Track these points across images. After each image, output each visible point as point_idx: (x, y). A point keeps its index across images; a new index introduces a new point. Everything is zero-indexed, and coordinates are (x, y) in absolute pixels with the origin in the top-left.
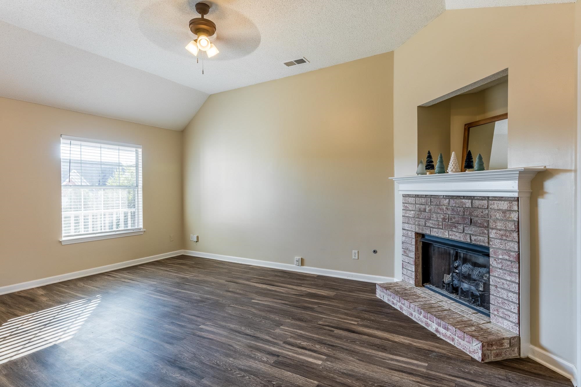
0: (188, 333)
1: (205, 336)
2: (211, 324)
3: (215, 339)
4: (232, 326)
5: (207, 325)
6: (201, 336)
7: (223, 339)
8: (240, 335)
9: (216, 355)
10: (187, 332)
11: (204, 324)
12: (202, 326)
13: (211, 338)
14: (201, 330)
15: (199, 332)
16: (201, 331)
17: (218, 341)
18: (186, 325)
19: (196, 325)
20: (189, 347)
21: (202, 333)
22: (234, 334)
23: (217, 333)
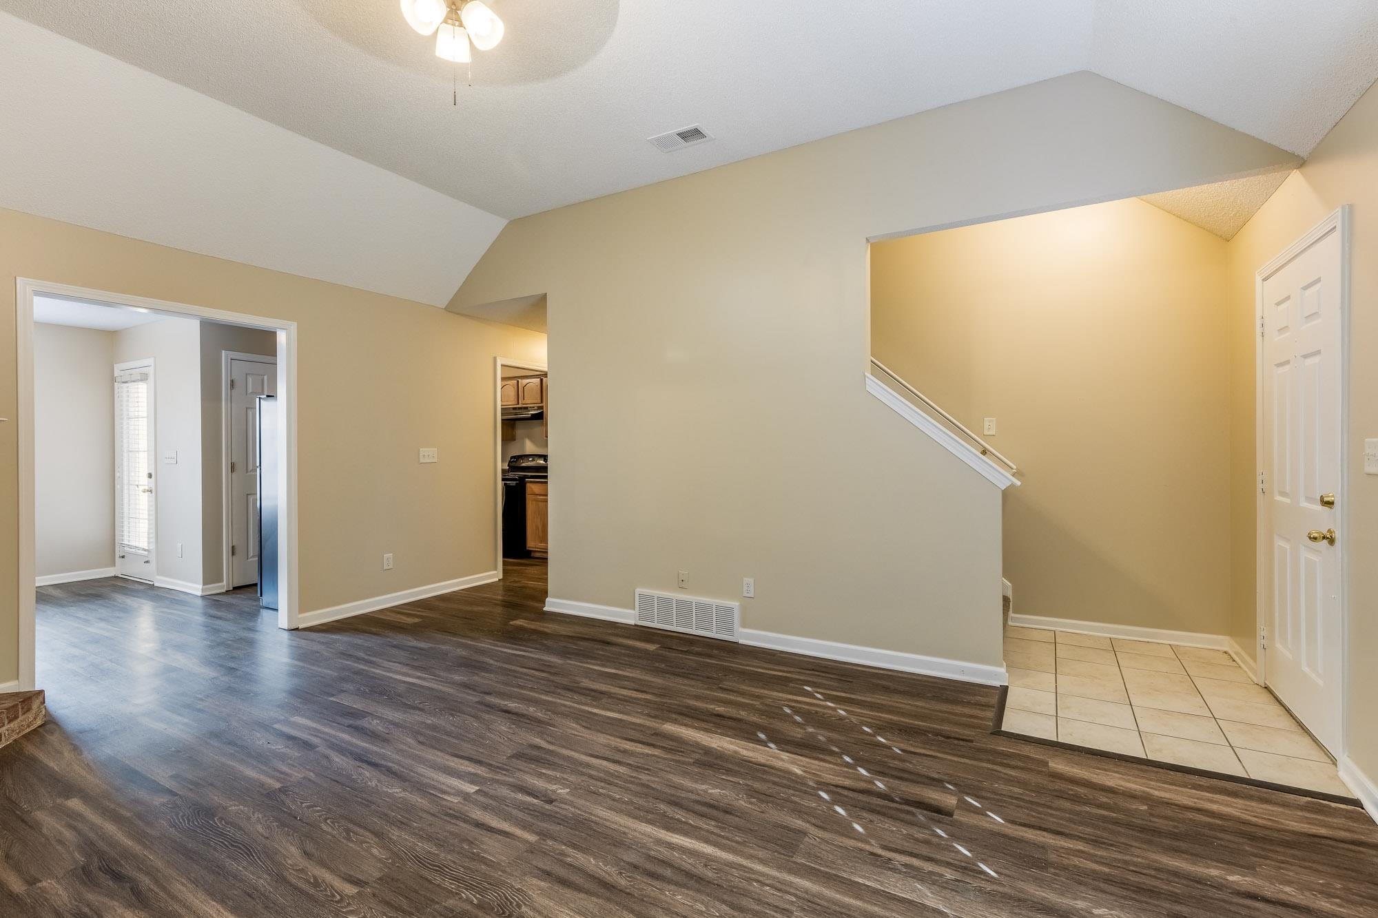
0: (504, 769)
1: (467, 763)
2: (449, 798)
3: (447, 757)
4: (396, 791)
5: (459, 793)
6: (475, 762)
7: (430, 757)
8: (390, 764)
9: (453, 728)
10: (507, 773)
11: (466, 797)
12: (471, 789)
13: (456, 759)
14: (473, 779)
15: (479, 772)
16: (475, 774)
17: (442, 751)
18: (513, 795)
19: (486, 794)
20: (500, 740)
21: (473, 770)
22: (403, 767)
23: (438, 769)
